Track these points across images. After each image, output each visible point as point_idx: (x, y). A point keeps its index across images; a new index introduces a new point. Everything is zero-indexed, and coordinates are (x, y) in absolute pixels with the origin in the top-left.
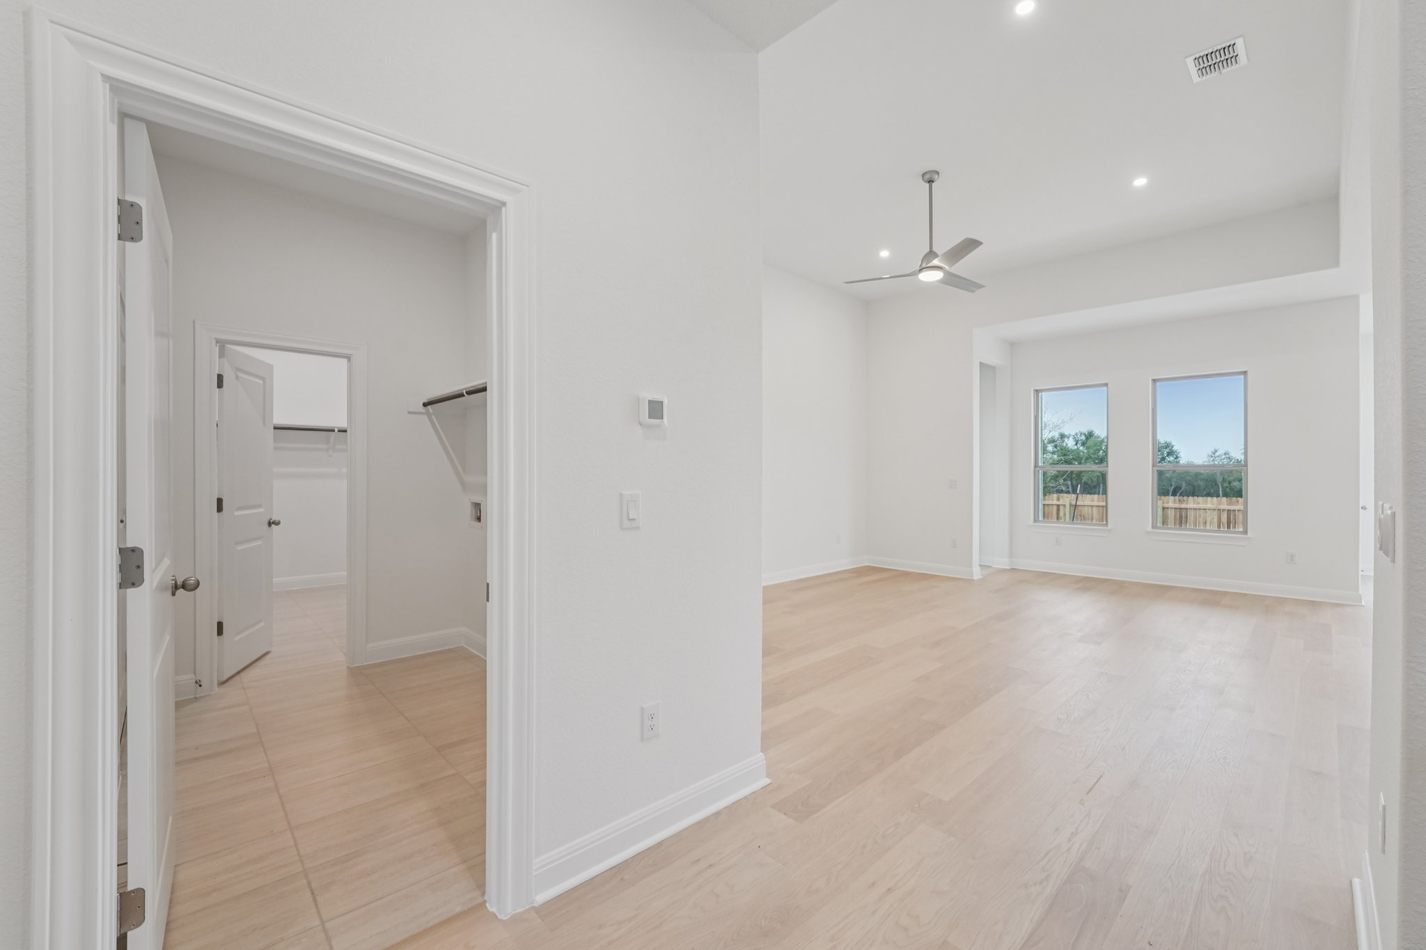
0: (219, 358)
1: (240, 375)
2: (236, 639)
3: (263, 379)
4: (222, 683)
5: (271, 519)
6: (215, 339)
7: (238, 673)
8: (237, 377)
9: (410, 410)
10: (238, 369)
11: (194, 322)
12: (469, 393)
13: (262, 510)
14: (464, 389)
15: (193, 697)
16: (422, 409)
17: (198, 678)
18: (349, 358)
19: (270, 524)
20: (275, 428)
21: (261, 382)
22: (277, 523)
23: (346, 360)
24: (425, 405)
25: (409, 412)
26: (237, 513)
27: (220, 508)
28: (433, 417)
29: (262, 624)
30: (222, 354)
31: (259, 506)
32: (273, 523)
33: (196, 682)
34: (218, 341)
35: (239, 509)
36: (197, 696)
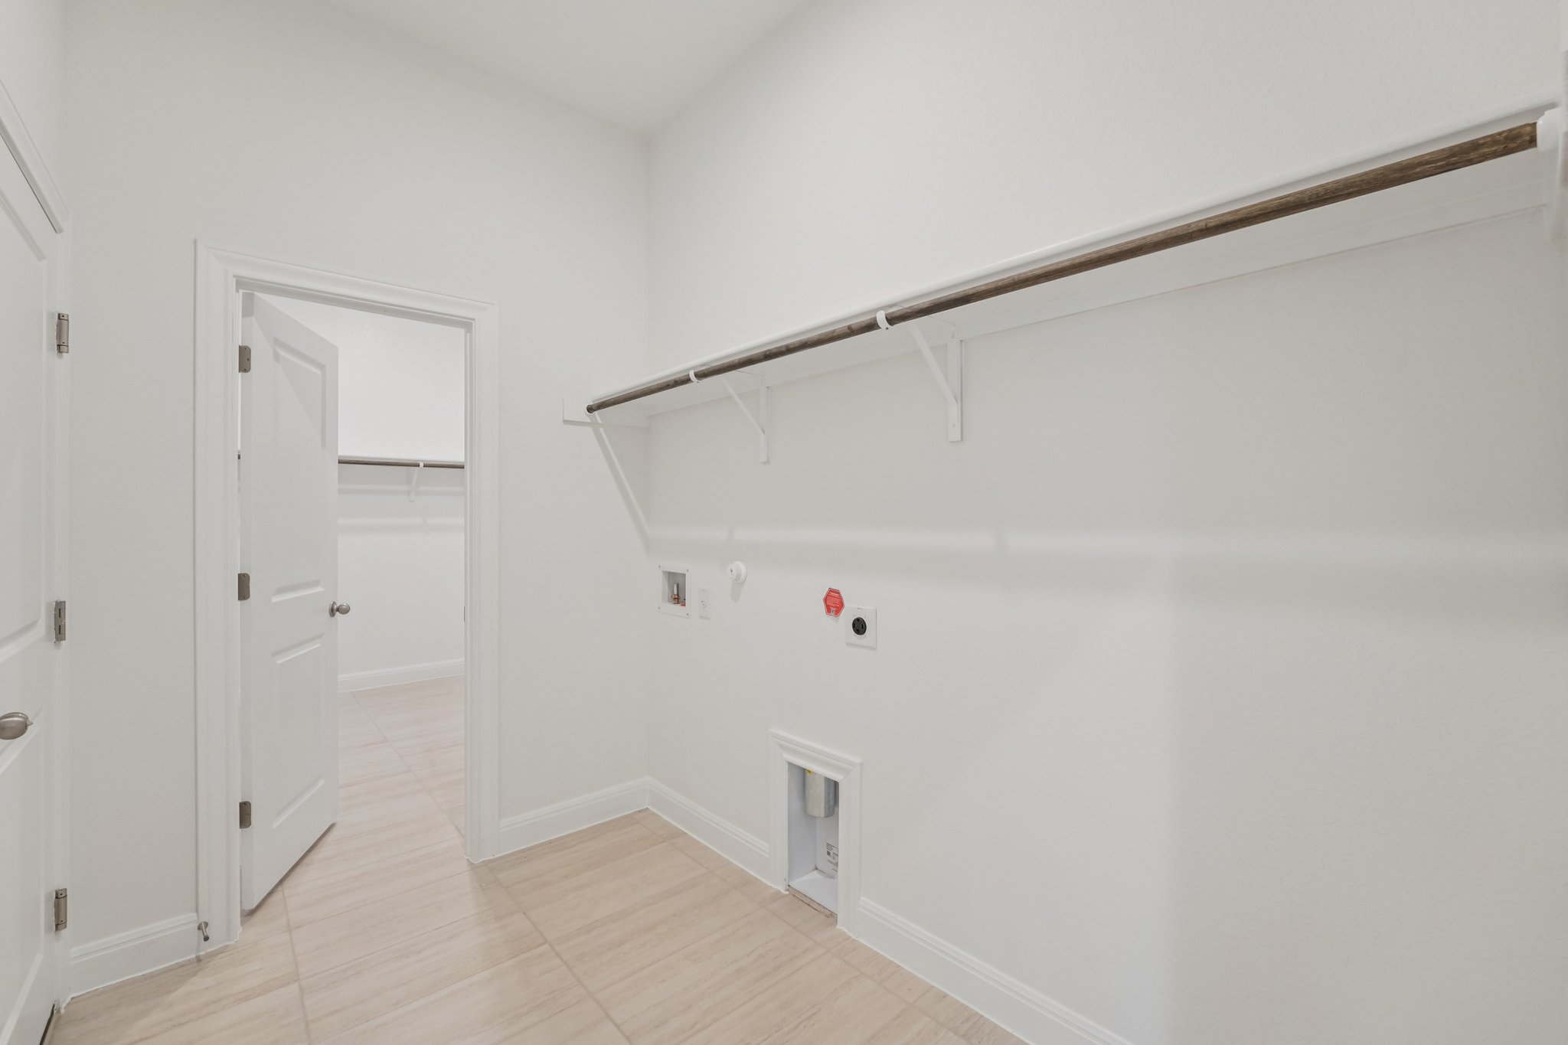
0: (243, 317)
1: (282, 353)
2: (275, 826)
3: (322, 367)
4: (249, 914)
5: (334, 603)
6: (234, 276)
7: (281, 882)
8: (277, 357)
9: (566, 419)
10: (277, 342)
11: (195, 242)
12: (701, 375)
13: (319, 589)
14: (692, 368)
15: (194, 956)
16: (585, 417)
17: (203, 919)
18: (467, 325)
19: (333, 612)
20: (340, 462)
21: (319, 372)
22: (345, 611)
23: (462, 331)
24: (590, 409)
25: (566, 422)
26: (275, 599)
27: (243, 593)
28: (601, 430)
29: (321, 783)
30: (248, 309)
31: (316, 583)
32: (338, 610)
33: (199, 928)
34: (241, 283)
35: (281, 590)
36: (202, 953)
